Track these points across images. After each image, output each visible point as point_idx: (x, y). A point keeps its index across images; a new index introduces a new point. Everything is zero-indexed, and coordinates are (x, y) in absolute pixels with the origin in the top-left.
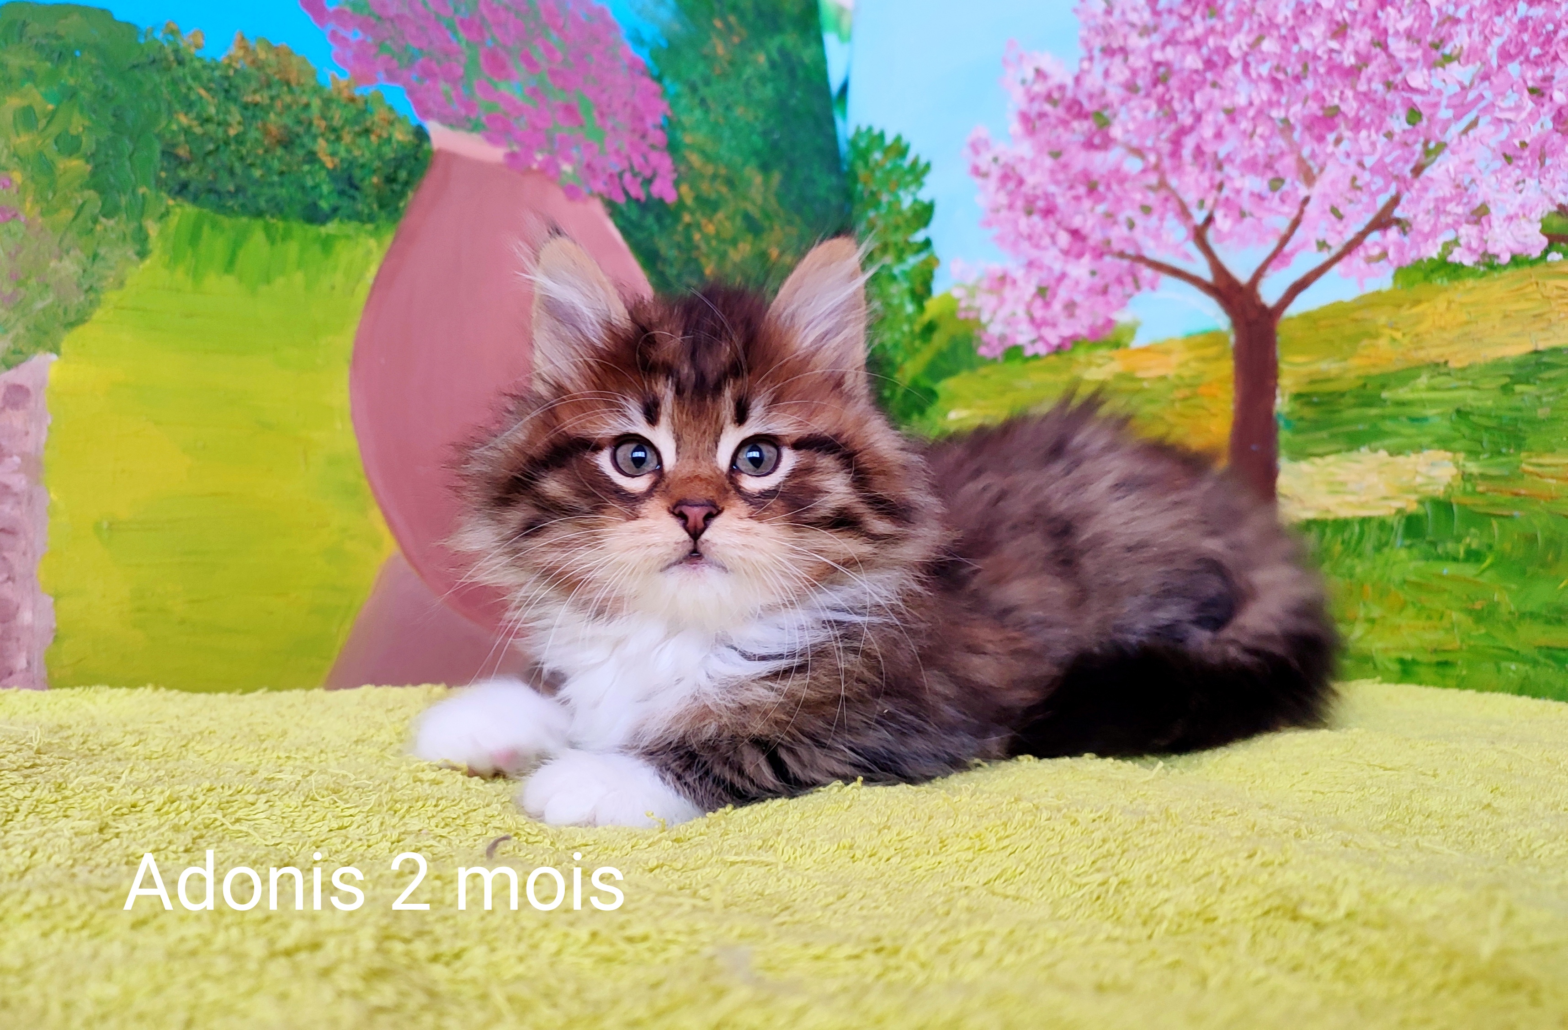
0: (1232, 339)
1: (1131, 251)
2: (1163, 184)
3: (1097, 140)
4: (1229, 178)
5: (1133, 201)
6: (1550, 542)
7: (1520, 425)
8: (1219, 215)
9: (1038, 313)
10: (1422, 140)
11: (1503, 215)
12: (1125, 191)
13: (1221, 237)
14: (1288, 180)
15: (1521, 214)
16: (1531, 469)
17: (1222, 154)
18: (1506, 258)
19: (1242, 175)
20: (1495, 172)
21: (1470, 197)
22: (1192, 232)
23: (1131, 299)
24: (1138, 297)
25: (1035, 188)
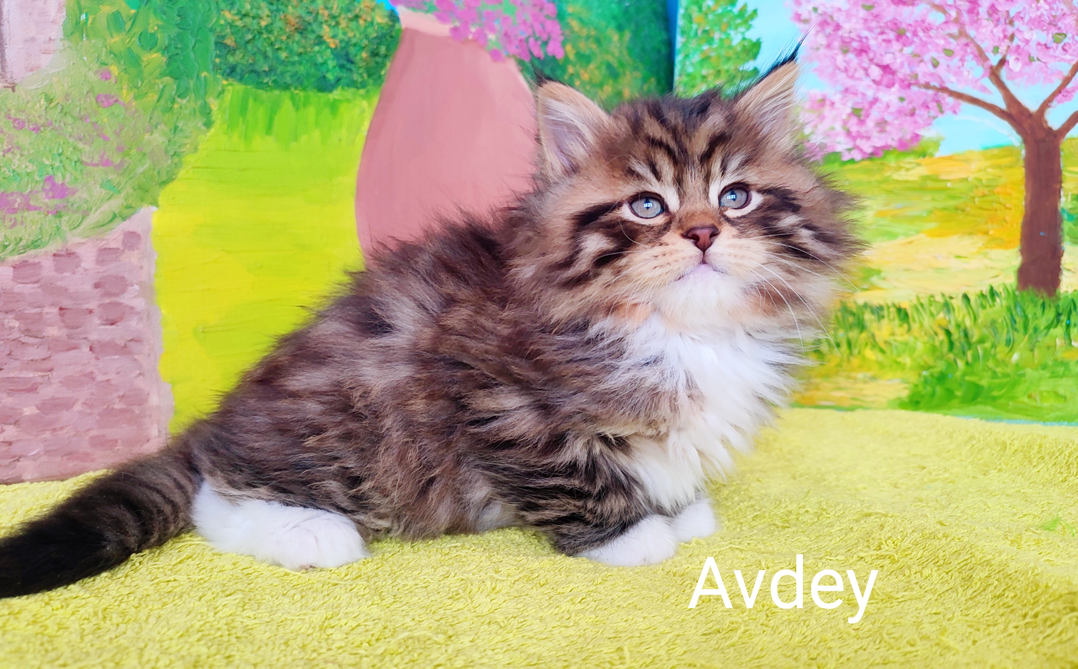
0: (1023, 152)
1: (934, 83)
2: (963, 34)
4: (1018, 30)
5: (937, 45)
8: (1011, 59)
9: (854, 129)
12: (930, 37)
13: (1012, 76)
14: (1069, 35)
17: (1012, 14)
19: (1030, 29)
22: (989, 71)
23: (936, 120)
24: (941, 118)
25: (850, 32)
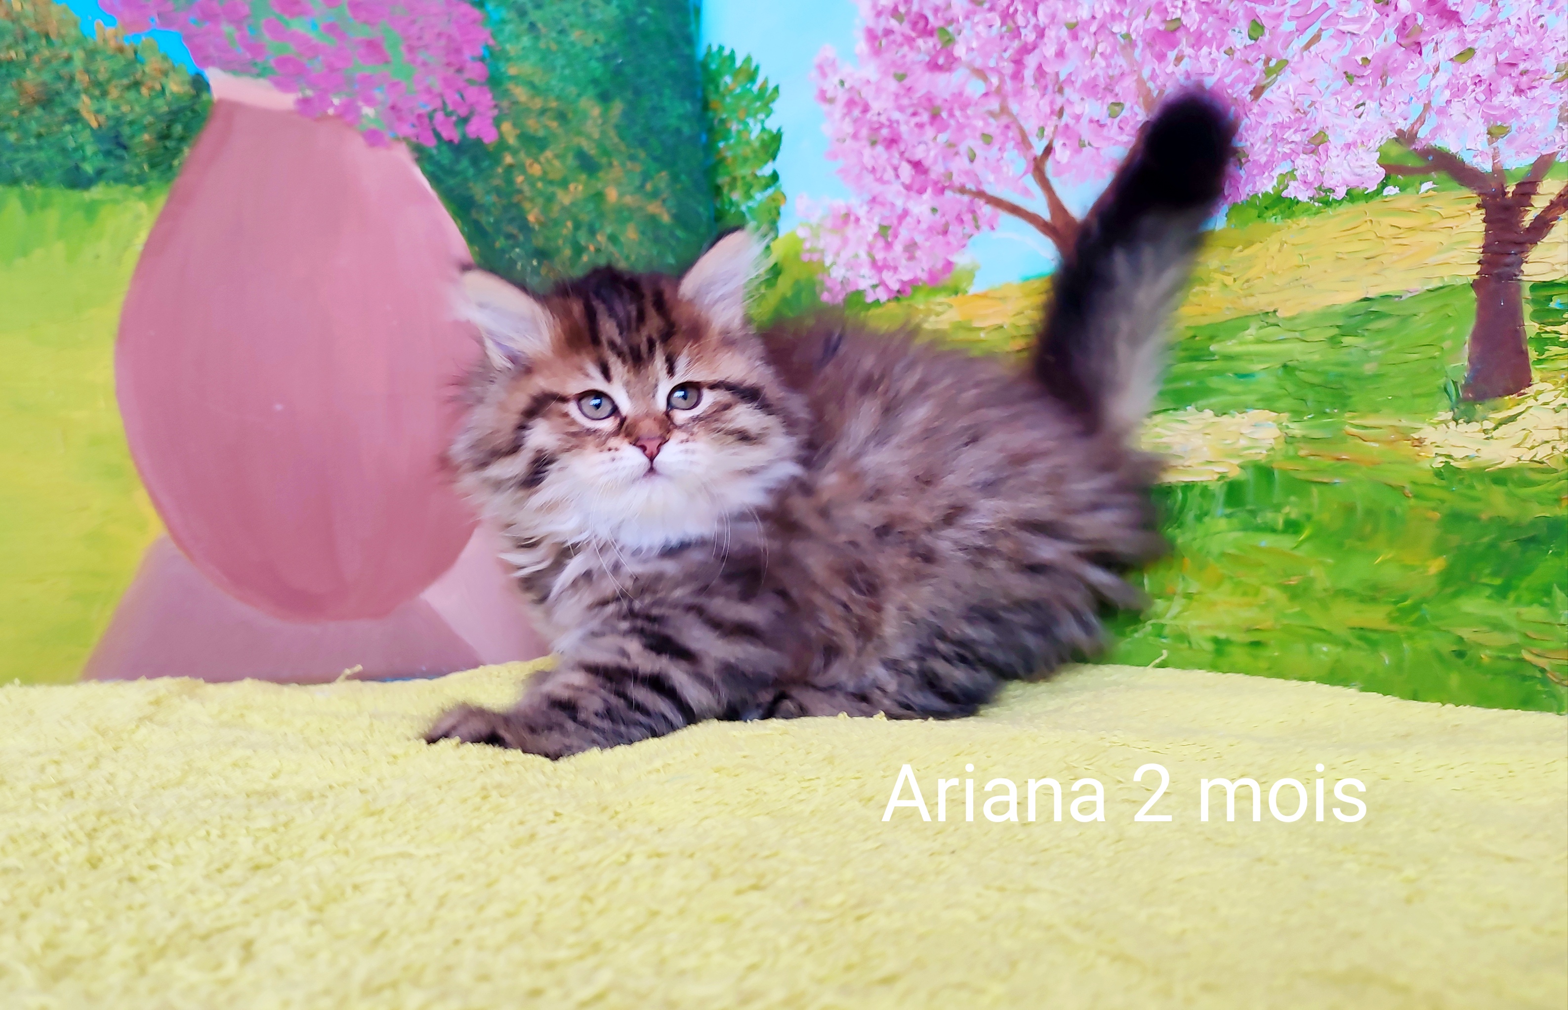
1: (971, 186)
2: (1004, 109)
3: (941, 61)
4: (1068, 101)
5: (974, 128)
6: (1370, 513)
7: (1347, 383)
8: (1057, 145)
9: (880, 256)
10: (1263, 57)
11: (1340, 142)
12: (968, 117)
13: (1059, 170)
14: (1128, 105)
15: (1359, 141)
16: (1354, 431)
17: (1062, 77)
18: (1341, 192)
19: (1082, 99)
20: (1335, 93)
21: (1309, 123)
22: (1032, 164)
23: (972, 239)
24: (977, 237)
25: (879, 114)
